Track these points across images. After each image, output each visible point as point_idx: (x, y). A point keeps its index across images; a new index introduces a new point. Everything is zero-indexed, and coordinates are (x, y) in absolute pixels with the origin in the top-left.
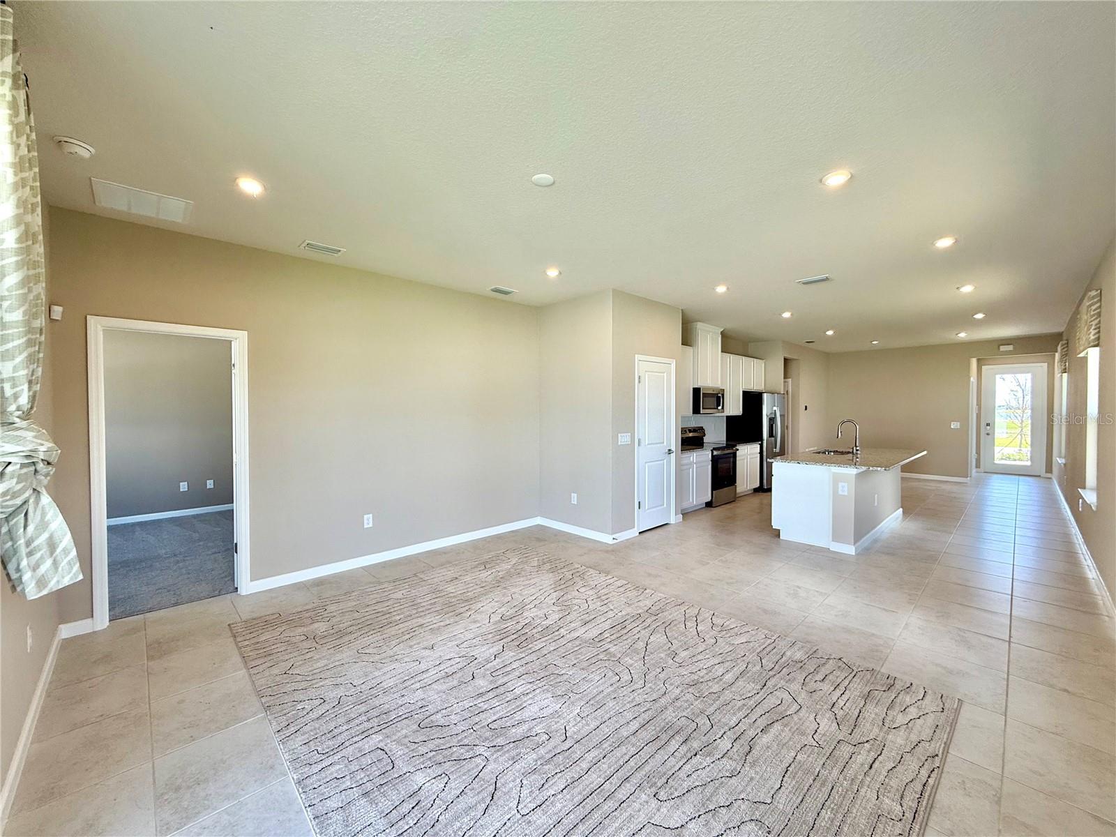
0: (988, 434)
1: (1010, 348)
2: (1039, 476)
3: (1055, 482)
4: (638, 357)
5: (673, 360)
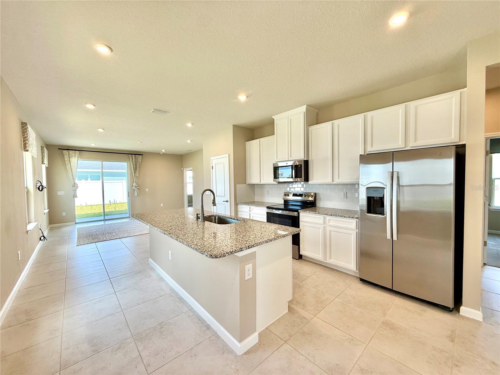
4: (212, 158)
5: (228, 155)
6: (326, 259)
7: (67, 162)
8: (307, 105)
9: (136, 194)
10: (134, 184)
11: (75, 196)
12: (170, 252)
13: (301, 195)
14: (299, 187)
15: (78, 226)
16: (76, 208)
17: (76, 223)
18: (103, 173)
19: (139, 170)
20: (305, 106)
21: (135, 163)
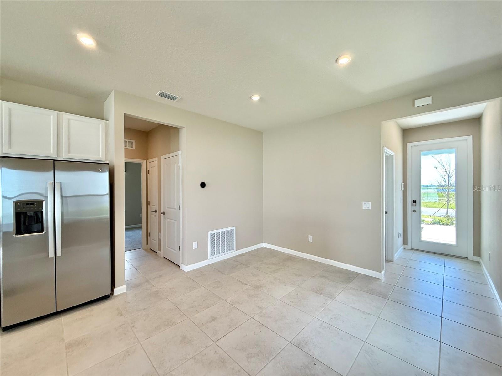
0: (414, 211)
1: (428, 101)
2: (466, 258)
3: (484, 268)
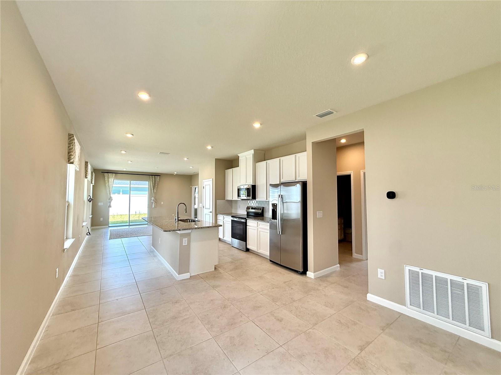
4: (204, 181)
5: (212, 179)
6: (258, 251)
7: (107, 182)
8: (254, 150)
9: (153, 206)
10: (153, 198)
11: (110, 206)
12: (160, 239)
13: (255, 209)
14: (253, 204)
15: (110, 228)
16: (110, 217)
17: (109, 227)
18: (130, 187)
19: (157, 187)
20: (253, 150)
21: (154, 182)
